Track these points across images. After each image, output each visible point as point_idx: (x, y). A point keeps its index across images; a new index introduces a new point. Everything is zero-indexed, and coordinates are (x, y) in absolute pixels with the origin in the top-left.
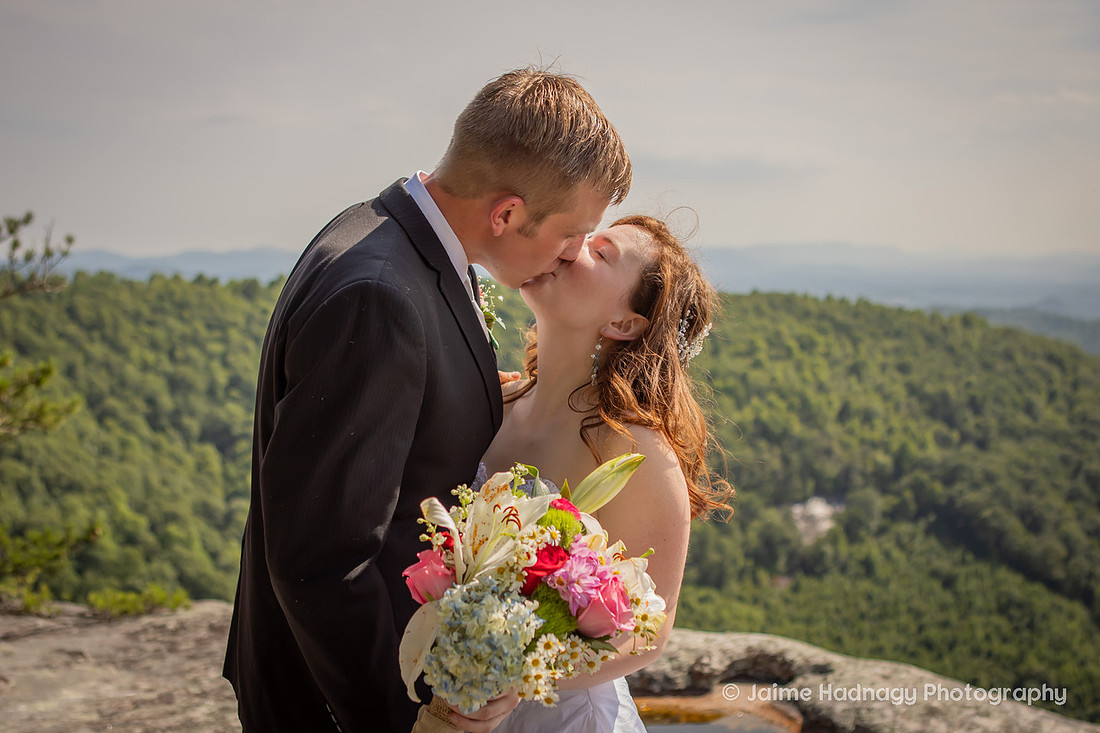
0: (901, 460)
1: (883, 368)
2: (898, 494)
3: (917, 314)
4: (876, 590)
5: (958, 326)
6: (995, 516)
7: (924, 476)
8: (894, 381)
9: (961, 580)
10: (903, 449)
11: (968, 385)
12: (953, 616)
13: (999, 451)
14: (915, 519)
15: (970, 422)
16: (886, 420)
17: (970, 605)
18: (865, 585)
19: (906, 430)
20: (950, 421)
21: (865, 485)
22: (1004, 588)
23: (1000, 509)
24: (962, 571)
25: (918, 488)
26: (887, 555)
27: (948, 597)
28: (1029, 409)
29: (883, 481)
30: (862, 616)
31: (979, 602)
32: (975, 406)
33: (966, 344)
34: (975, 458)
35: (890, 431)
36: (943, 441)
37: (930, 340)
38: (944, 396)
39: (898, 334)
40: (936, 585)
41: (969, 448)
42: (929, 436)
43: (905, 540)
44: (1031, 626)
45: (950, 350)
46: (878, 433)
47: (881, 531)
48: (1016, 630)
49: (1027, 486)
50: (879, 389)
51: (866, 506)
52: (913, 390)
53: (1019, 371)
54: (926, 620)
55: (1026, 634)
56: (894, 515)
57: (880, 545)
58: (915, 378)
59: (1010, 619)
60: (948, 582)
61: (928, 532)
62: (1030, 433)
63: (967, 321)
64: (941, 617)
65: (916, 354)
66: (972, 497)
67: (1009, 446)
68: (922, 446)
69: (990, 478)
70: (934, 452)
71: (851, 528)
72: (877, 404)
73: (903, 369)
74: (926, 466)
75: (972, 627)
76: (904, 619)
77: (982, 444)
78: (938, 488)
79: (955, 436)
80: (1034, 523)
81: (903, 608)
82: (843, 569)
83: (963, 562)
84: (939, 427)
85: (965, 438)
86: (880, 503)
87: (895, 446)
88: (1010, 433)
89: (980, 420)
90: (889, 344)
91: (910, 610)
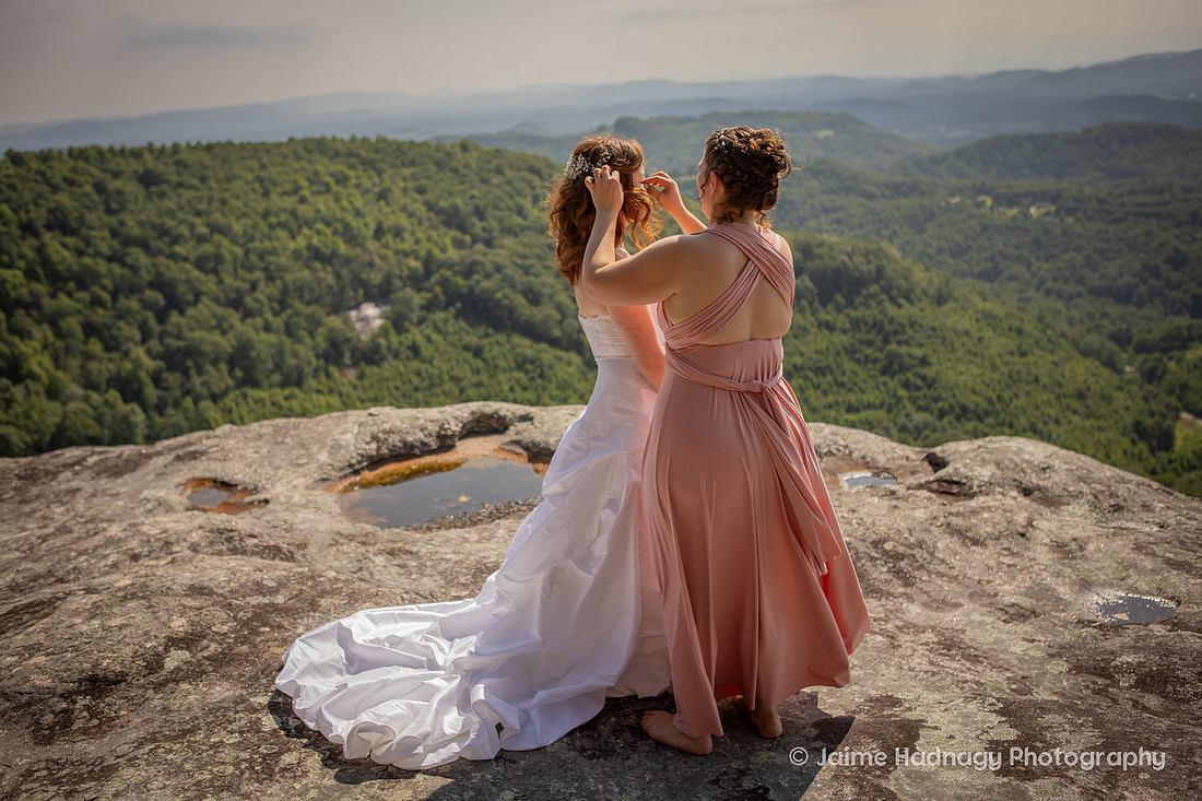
0: (429, 263)
1: (405, 191)
2: (430, 290)
3: (426, 144)
4: (423, 367)
5: (458, 150)
6: (505, 297)
7: (448, 273)
8: (415, 201)
9: (486, 350)
10: (429, 253)
11: (473, 197)
12: (484, 378)
13: (502, 247)
14: (445, 308)
15: (478, 226)
16: (413, 234)
17: (496, 366)
18: (415, 364)
19: (429, 239)
20: (463, 228)
21: (405, 286)
22: (519, 350)
23: (508, 291)
24: (485, 342)
25: (444, 283)
26: (429, 339)
27: (479, 363)
28: (520, 212)
29: (417, 281)
30: (416, 389)
31: (502, 363)
32: (480, 213)
33: (467, 165)
34: (485, 254)
35: (417, 242)
36: (459, 245)
37: (439, 164)
38: (455, 208)
39: (413, 163)
40: (469, 356)
41: (479, 247)
42: (448, 241)
43: (440, 325)
44: (541, 376)
45: (455, 171)
46: (407, 246)
47: (422, 321)
48: (532, 379)
49: (527, 270)
50: (404, 209)
51: (407, 302)
52: (430, 207)
53: (509, 183)
54: (464, 384)
55: (539, 381)
56: (429, 307)
57: (421, 332)
58: (431, 197)
59: (526, 372)
60: (478, 352)
61: (456, 317)
62: (523, 229)
63: (464, 147)
64: (475, 380)
65: (429, 178)
66: (486, 284)
67: (509, 241)
68: (444, 250)
69: (499, 268)
70: (453, 254)
71: (397, 323)
72: (404, 222)
73: (421, 191)
74: (449, 265)
75: (499, 383)
76: (449, 386)
77: (489, 243)
78: (460, 280)
79: (467, 238)
80: (535, 299)
81: (446, 377)
82: (396, 356)
83: (487, 335)
84: (454, 233)
85: (475, 240)
86: (417, 299)
87: (423, 253)
88: (509, 231)
89: (484, 224)
90: (407, 172)
91: (452, 378)
